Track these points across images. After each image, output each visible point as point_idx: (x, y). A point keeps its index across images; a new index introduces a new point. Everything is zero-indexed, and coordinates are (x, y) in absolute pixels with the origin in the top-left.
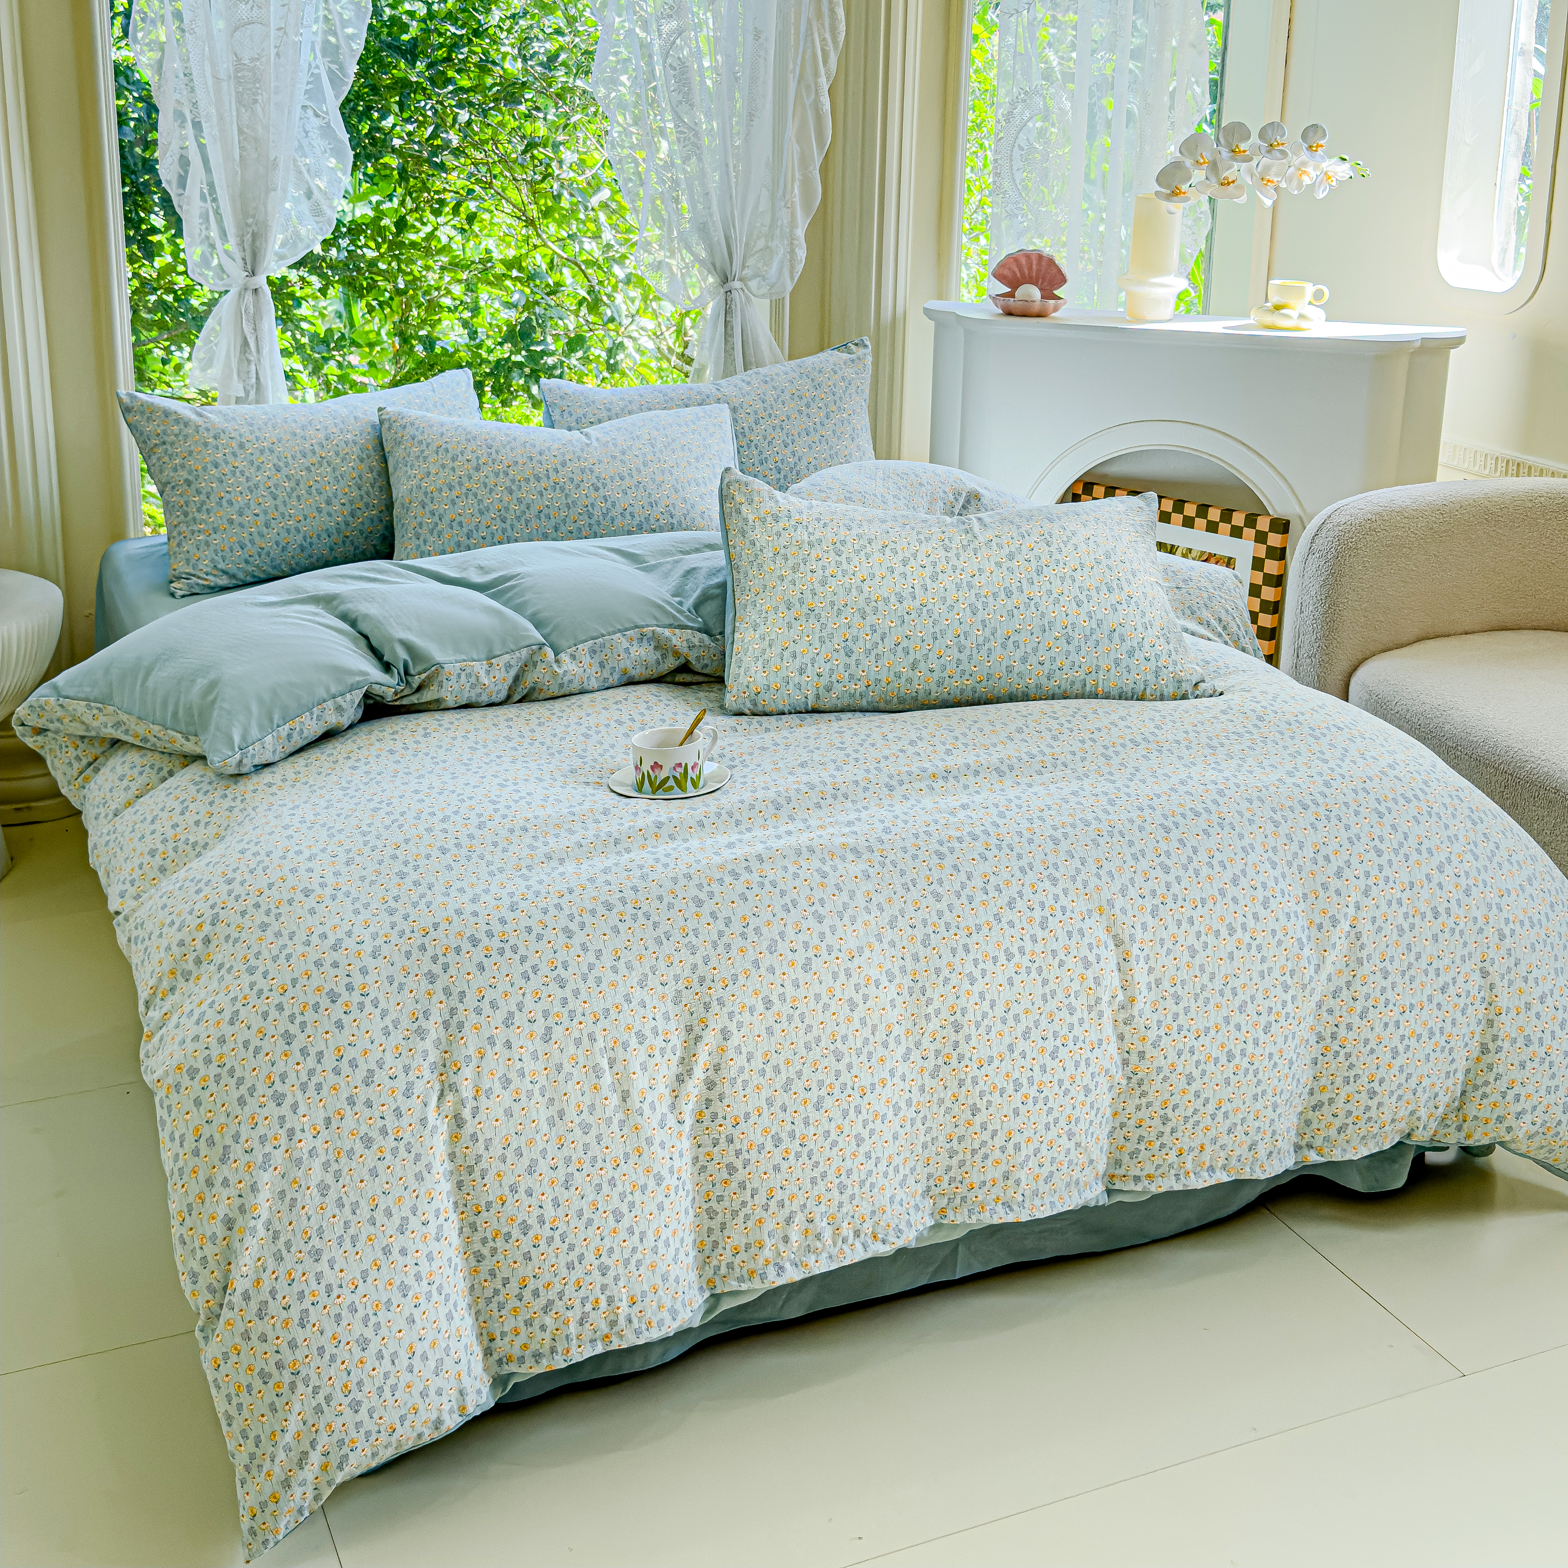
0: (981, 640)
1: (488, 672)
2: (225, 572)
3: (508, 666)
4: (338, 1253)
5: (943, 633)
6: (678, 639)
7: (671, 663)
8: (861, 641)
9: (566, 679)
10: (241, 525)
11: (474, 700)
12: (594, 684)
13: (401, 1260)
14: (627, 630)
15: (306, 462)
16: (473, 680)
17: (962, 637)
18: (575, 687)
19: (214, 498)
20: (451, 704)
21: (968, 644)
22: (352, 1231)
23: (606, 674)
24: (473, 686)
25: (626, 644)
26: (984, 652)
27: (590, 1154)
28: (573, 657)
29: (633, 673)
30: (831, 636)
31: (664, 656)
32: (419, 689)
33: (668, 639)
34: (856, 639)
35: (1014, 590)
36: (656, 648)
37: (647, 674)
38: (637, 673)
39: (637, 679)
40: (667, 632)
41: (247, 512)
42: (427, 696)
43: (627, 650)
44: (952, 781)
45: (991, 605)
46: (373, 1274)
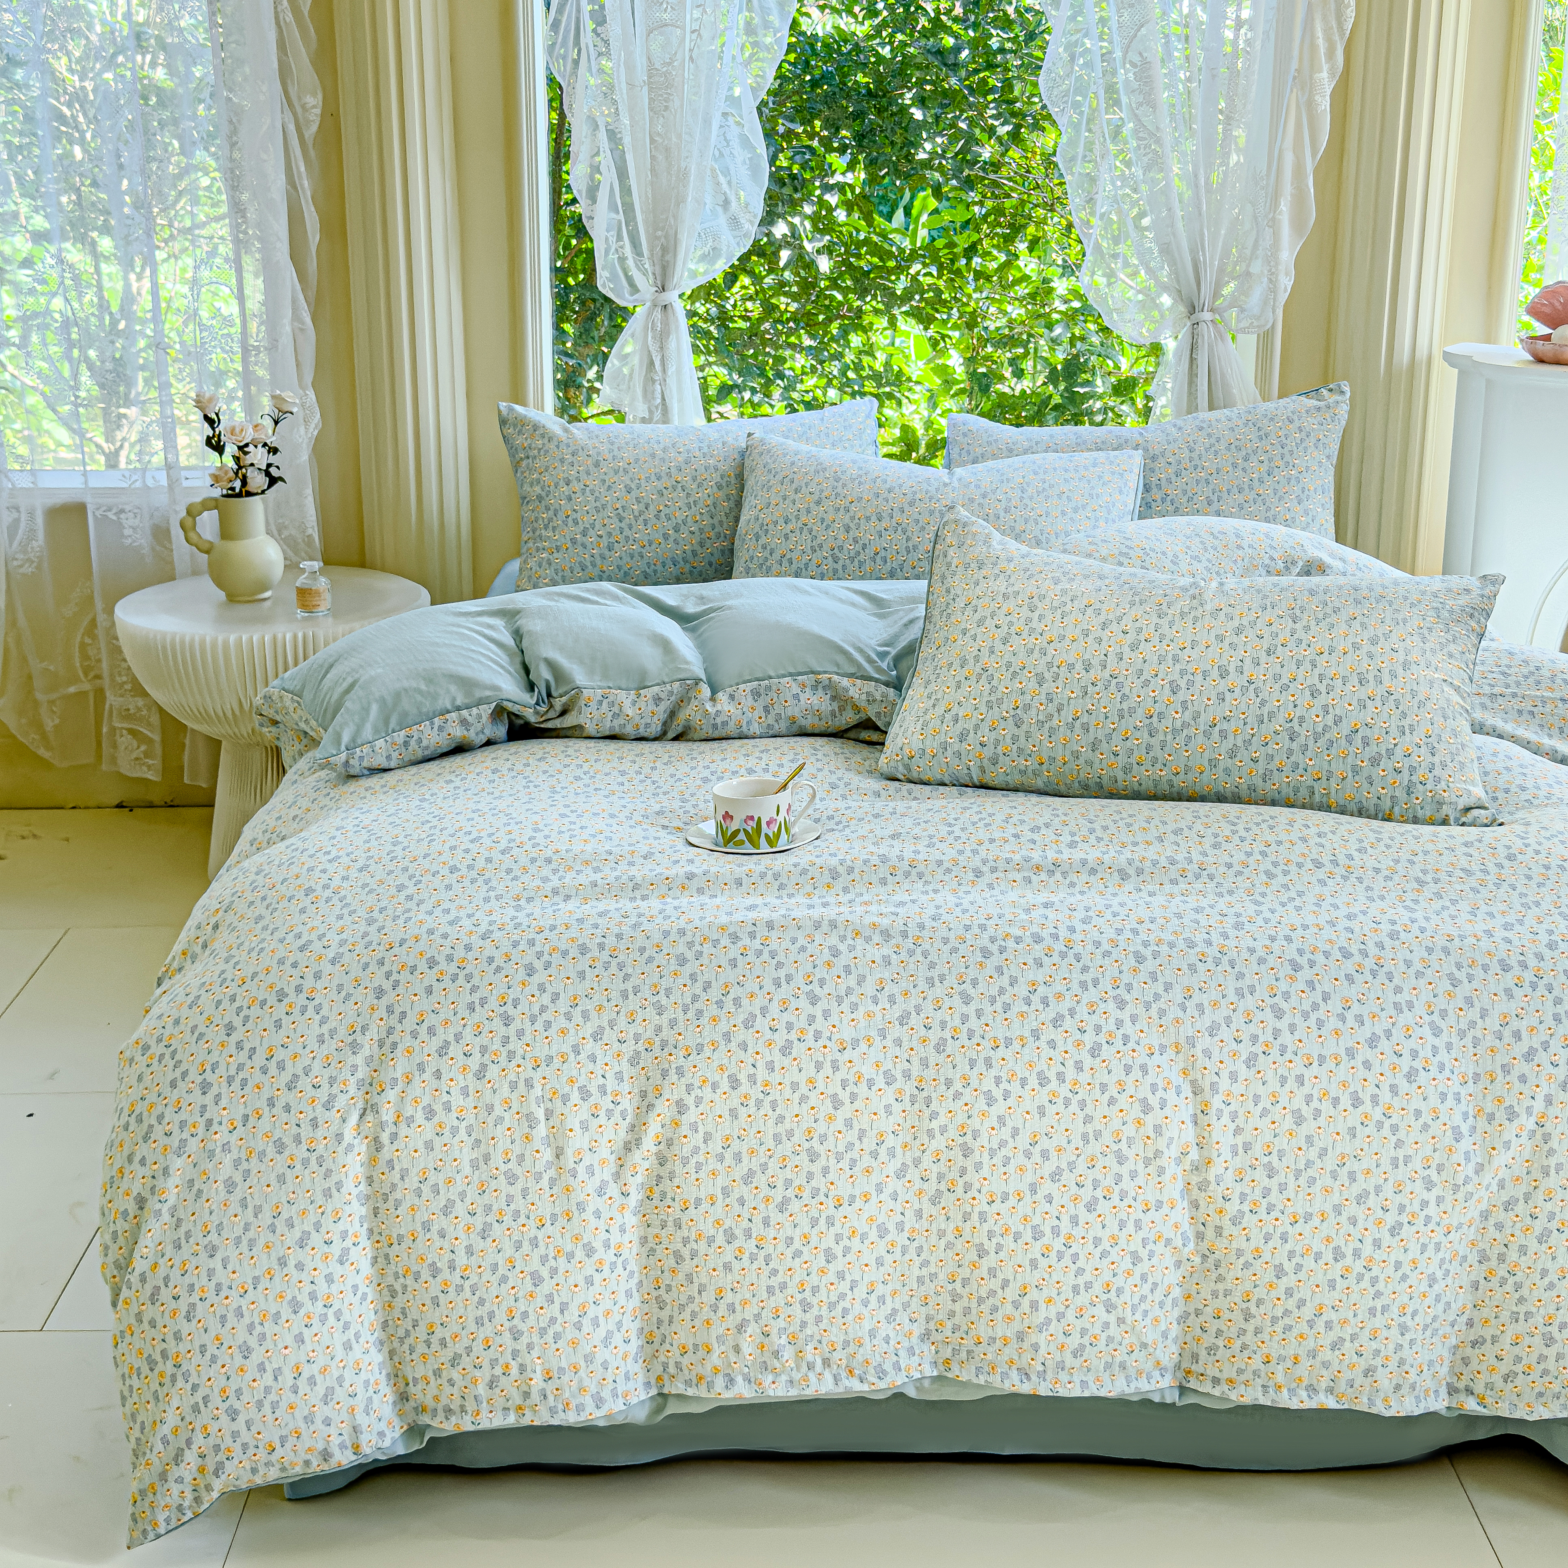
0: (1178, 724)
1: (634, 703)
3: (657, 700)
4: (233, 1253)
5: (1132, 711)
6: (856, 690)
7: (849, 718)
8: (1033, 712)
9: (719, 720)
10: (584, 546)
11: (617, 731)
12: (755, 729)
13: (295, 1274)
14: (800, 674)
15: (659, 485)
16: (616, 709)
17: (1155, 719)
18: (731, 729)
19: (561, 515)
20: (593, 733)
21: (1162, 727)
22: (251, 1234)
23: (771, 720)
24: (616, 716)
25: (796, 689)
26: (1181, 739)
27: (513, 1206)
28: (732, 697)
29: (803, 722)
30: (1000, 701)
31: (842, 709)
32: (563, 713)
33: (847, 690)
34: (1027, 707)
35: (1232, 669)
36: (834, 698)
37: (821, 726)
38: (809, 723)
39: (810, 730)
40: (845, 682)
41: (591, 532)
42: (568, 721)
43: (796, 697)
44: (1058, 876)
45: (1198, 685)
46: (264, 1283)
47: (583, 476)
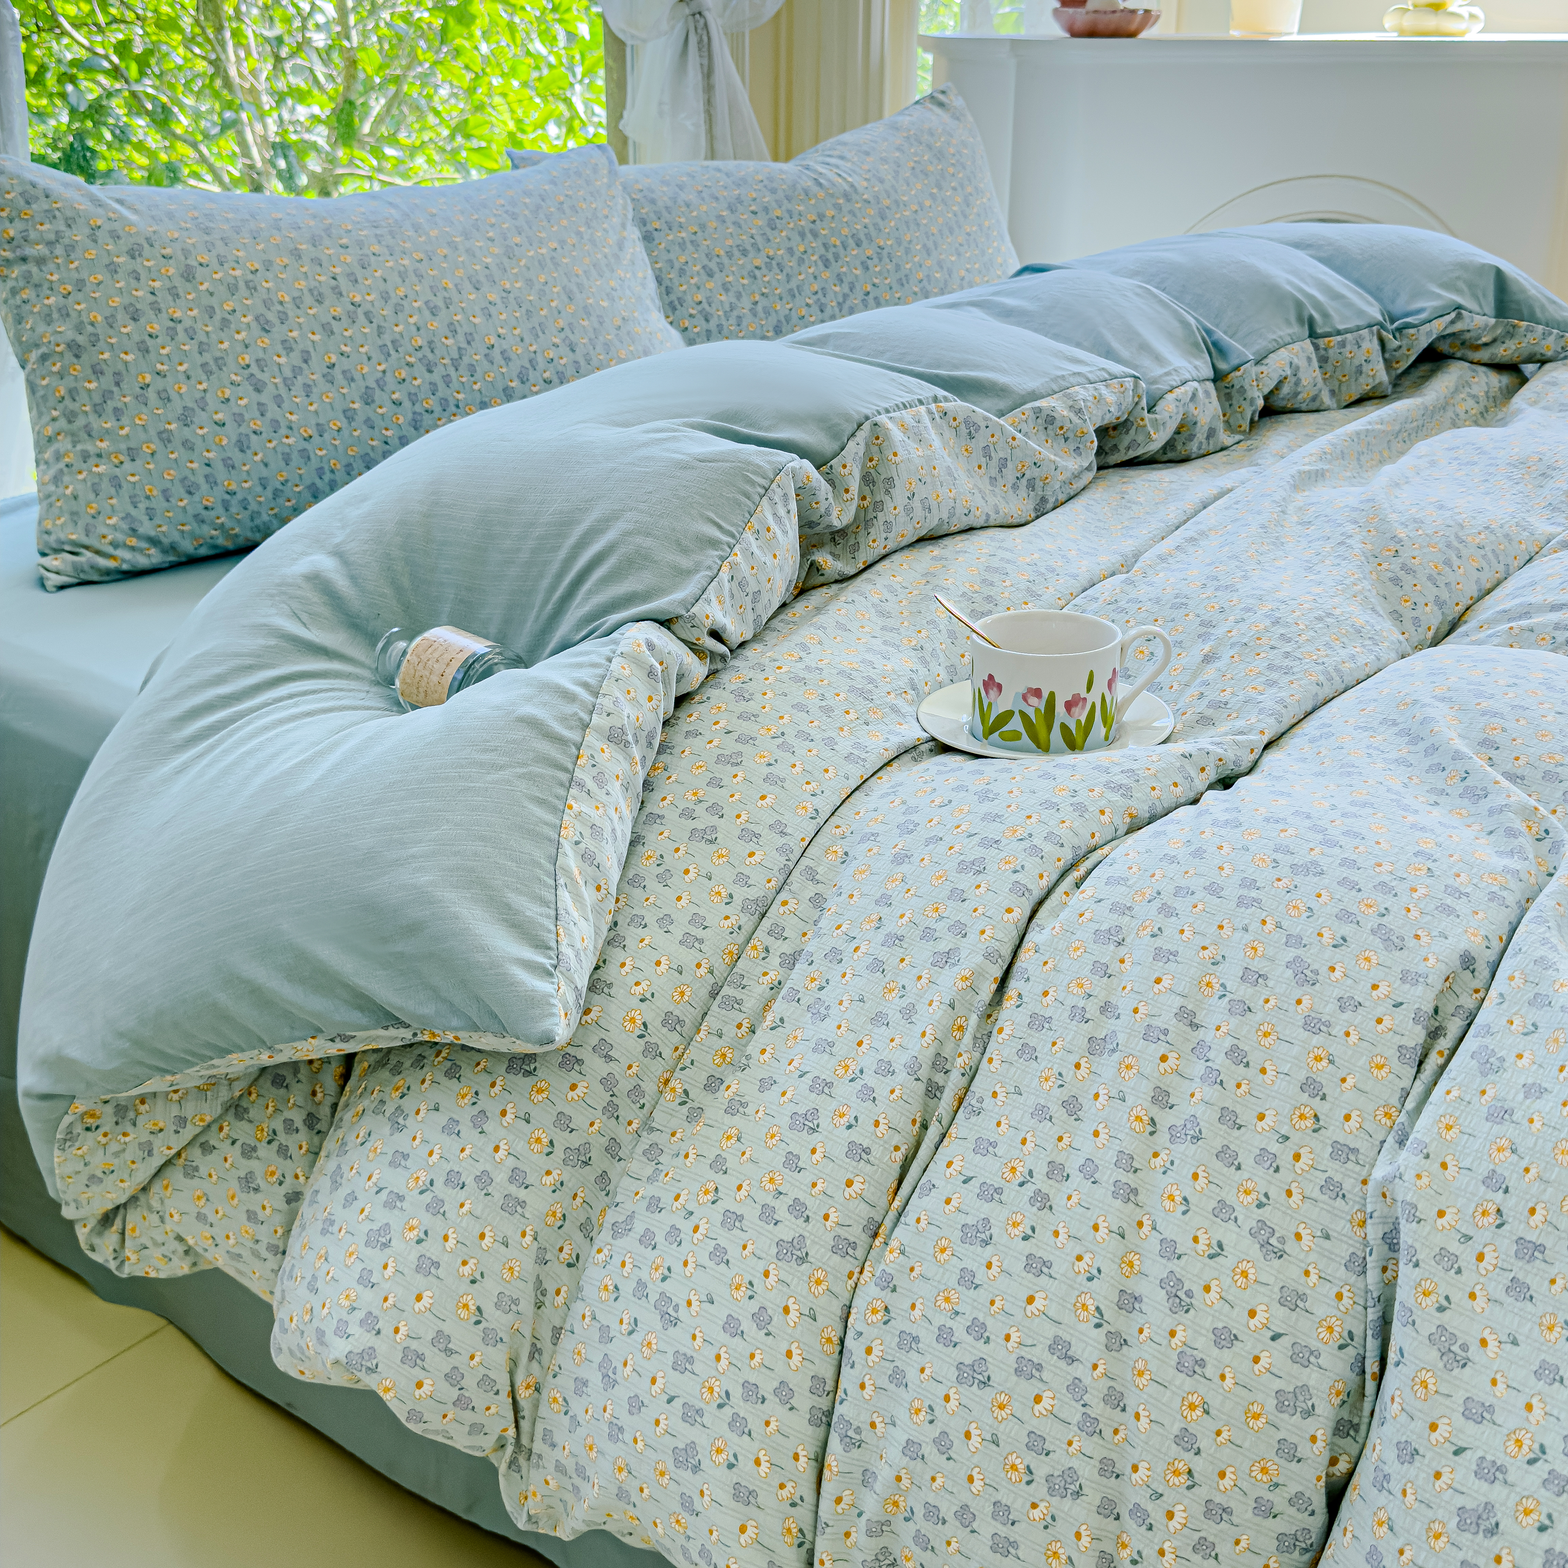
2: (154, 542)
15: (322, 314)
47: (164, 299)
